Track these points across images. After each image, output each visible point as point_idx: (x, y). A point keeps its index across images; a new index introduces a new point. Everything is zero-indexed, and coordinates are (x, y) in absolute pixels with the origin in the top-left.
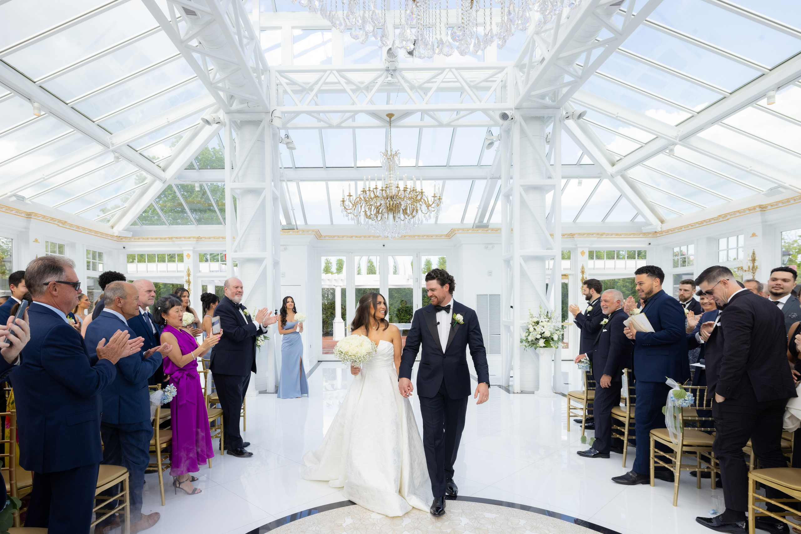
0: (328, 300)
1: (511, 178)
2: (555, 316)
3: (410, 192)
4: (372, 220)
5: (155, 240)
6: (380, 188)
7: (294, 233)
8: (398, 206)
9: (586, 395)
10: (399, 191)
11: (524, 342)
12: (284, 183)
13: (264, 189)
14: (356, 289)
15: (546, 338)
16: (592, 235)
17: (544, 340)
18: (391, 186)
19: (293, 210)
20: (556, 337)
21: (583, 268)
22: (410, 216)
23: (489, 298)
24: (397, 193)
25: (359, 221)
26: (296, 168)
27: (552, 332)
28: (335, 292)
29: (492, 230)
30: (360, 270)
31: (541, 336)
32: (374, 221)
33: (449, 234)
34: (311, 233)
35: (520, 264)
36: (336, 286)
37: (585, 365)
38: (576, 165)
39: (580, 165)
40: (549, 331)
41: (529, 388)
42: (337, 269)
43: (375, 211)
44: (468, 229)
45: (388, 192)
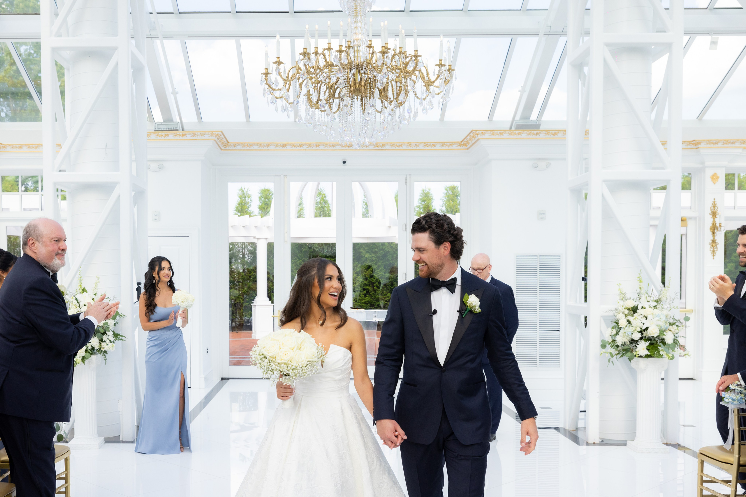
0: (243, 264)
1: (587, 34)
3: (393, 56)
4: (322, 111)
6: (335, 47)
7: (177, 138)
8: (370, 84)
9: (736, 455)
10: (373, 53)
11: (608, 346)
12: (158, 42)
13: (115, 49)
14: (291, 243)
15: (651, 340)
16: (733, 143)
17: (648, 343)
18: (358, 46)
19: (175, 93)
20: (669, 339)
21: (714, 205)
22: (393, 103)
23: (538, 261)
24: (368, 59)
25: (297, 114)
26: (180, 13)
27: (663, 327)
28: (255, 249)
29: (546, 133)
30: (301, 209)
31: (641, 336)
32: (325, 112)
33: (465, 140)
34: (209, 138)
35: (603, 196)
36: (258, 239)
37: (739, 397)
38: (707, 8)
39: (714, 9)
40: (657, 325)
41: (617, 435)
42: (259, 208)
43: (327, 94)
44: (502, 132)
45: (351, 55)
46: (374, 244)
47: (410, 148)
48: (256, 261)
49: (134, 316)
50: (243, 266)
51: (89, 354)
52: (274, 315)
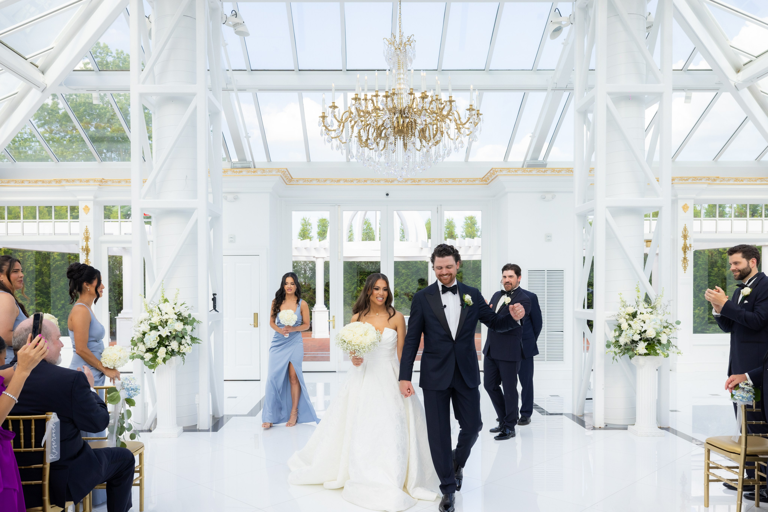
1: (591, 88)
2: (663, 305)
3: (431, 102)
4: (370, 149)
5: (34, 184)
7: (249, 174)
8: (412, 125)
9: (743, 446)
10: (414, 99)
11: (612, 346)
12: (233, 94)
13: (194, 95)
14: (344, 261)
15: (648, 340)
16: (700, 180)
17: (646, 343)
18: (401, 94)
19: (248, 137)
20: (664, 341)
21: (685, 230)
22: (431, 142)
23: (546, 275)
24: (410, 104)
25: (349, 152)
26: (252, 70)
27: (658, 330)
28: (315, 266)
29: (552, 170)
30: (352, 235)
31: (640, 338)
32: (373, 150)
33: (486, 177)
34: (276, 174)
35: (606, 220)
36: (317, 258)
37: (748, 395)
38: (682, 70)
39: (688, 70)
40: (654, 328)
41: (619, 420)
42: (318, 234)
43: (375, 134)
44: (516, 169)
45: (395, 101)
46: (408, 262)
47: (441, 183)
48: (315, 276)
49: (210, 323)
50: (305, 279)
51: (170, 356)
52: (329, 319)
